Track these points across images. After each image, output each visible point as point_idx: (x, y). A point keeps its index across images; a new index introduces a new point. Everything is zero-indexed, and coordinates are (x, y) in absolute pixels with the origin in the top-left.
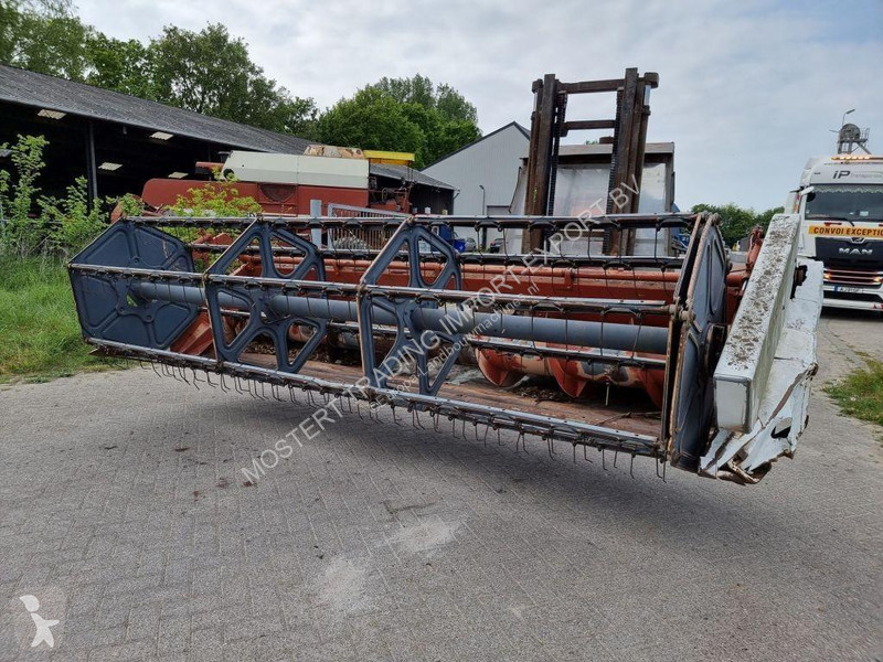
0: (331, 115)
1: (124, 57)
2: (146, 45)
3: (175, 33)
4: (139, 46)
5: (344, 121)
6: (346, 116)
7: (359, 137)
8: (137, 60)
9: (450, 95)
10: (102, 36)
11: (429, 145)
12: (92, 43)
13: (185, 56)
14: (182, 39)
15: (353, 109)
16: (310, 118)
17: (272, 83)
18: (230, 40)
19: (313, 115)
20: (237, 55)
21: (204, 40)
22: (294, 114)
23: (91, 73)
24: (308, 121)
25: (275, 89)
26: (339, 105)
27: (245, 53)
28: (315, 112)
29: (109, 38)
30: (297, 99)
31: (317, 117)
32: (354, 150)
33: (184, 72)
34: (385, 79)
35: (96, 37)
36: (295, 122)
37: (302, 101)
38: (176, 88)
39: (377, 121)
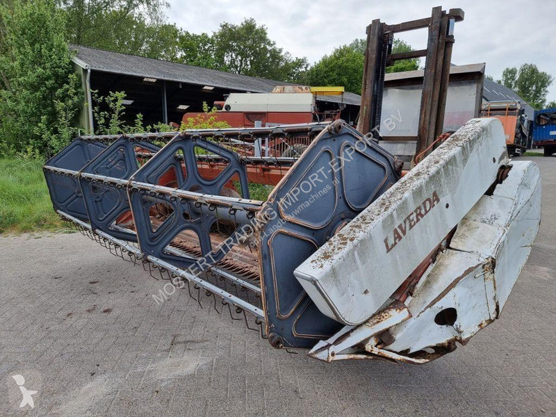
0: (318, 67)
1: (199, 44)
2: (210, 35)
3: (227, 27)
4: (206, 37)
5: (325, 69)
6: (326, 66)
7: (334, 79)
8: (206, 45)
9: (401, 46)
10: (187, 33)
12: (182, 38)
13: (231, 40)
14: (230, 30)
15: (331, 61)
16: (304, 69)
17: (281, 50)
18: (257, 27)
19: (306, 68)
20: (261, 36)
21: (242, 29)
22: (294, 68)
23: (182, 55)
24: (303, 72)
25: (282, 54)
26: (323, 60)
27: (265, 34)
28: (307, 65)
29: (191, 34)
30: (297, 58)
31: (308, 69)
32: (304, 88)
33: (232, 49)
34: (357, 40)
35: (184, 34)
36: (294, 73)
37: (299, 60)
38: (227, 60)
39: (346, 68)
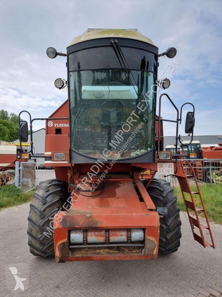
11: (10, 133)
